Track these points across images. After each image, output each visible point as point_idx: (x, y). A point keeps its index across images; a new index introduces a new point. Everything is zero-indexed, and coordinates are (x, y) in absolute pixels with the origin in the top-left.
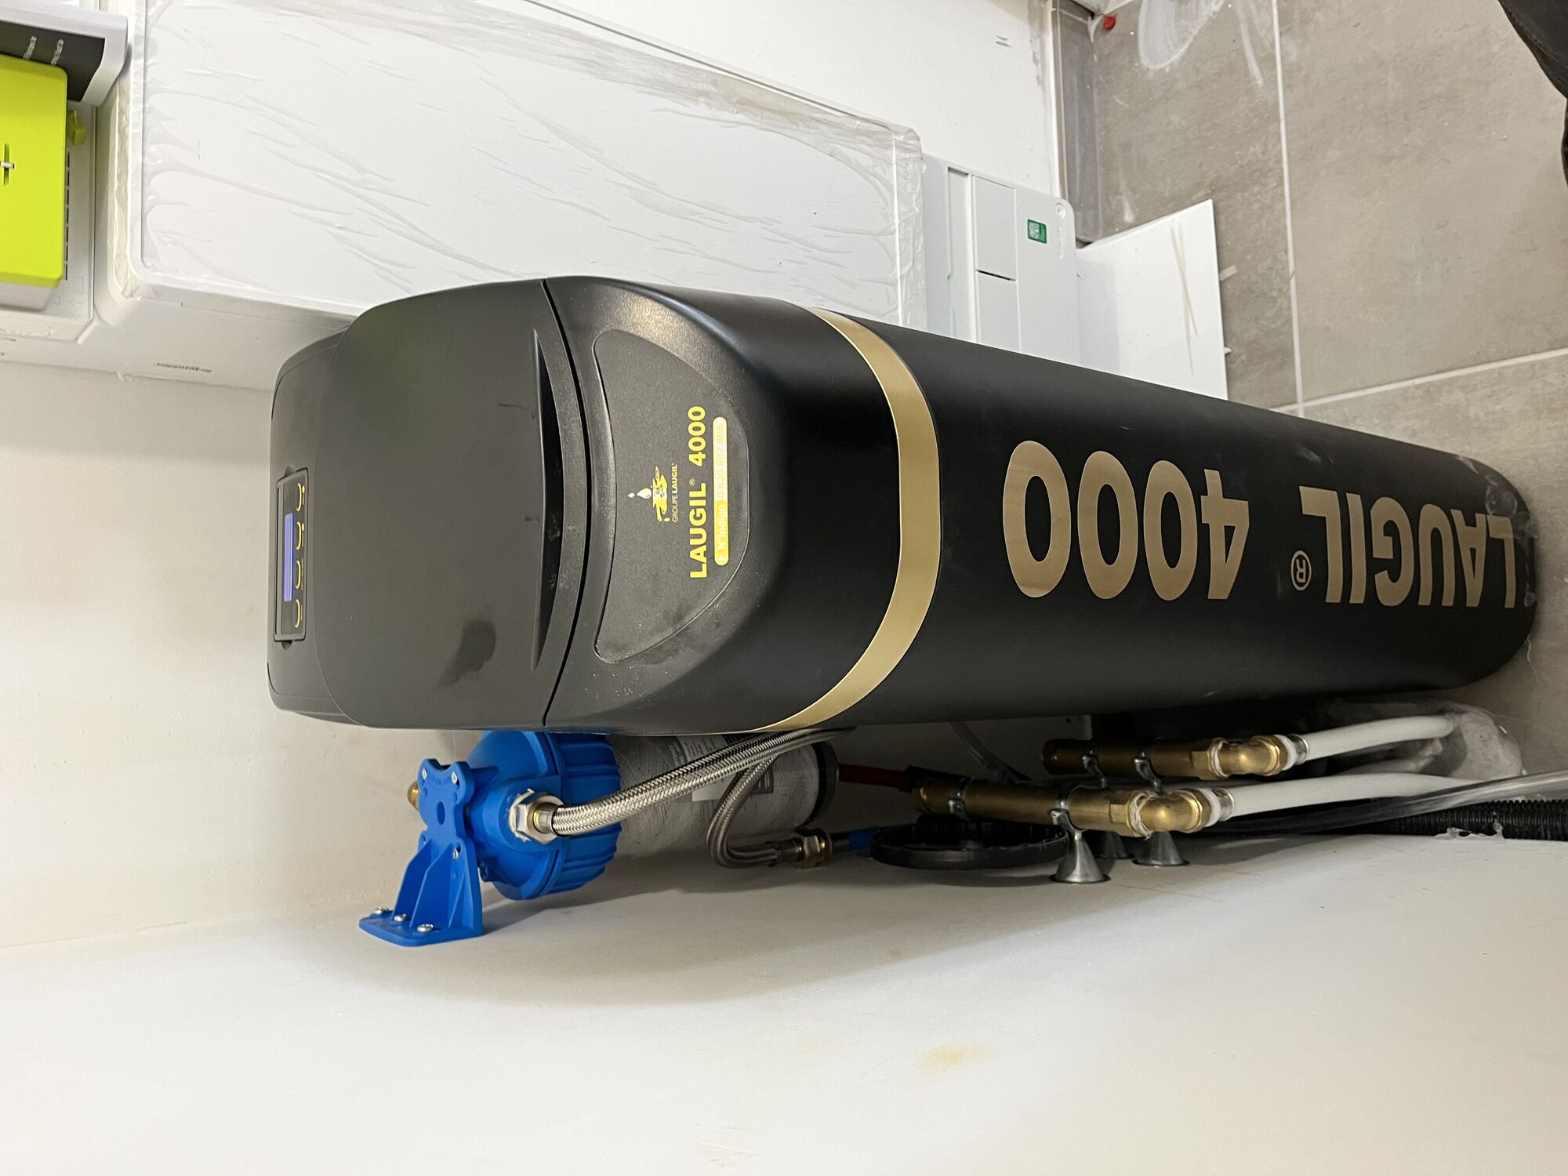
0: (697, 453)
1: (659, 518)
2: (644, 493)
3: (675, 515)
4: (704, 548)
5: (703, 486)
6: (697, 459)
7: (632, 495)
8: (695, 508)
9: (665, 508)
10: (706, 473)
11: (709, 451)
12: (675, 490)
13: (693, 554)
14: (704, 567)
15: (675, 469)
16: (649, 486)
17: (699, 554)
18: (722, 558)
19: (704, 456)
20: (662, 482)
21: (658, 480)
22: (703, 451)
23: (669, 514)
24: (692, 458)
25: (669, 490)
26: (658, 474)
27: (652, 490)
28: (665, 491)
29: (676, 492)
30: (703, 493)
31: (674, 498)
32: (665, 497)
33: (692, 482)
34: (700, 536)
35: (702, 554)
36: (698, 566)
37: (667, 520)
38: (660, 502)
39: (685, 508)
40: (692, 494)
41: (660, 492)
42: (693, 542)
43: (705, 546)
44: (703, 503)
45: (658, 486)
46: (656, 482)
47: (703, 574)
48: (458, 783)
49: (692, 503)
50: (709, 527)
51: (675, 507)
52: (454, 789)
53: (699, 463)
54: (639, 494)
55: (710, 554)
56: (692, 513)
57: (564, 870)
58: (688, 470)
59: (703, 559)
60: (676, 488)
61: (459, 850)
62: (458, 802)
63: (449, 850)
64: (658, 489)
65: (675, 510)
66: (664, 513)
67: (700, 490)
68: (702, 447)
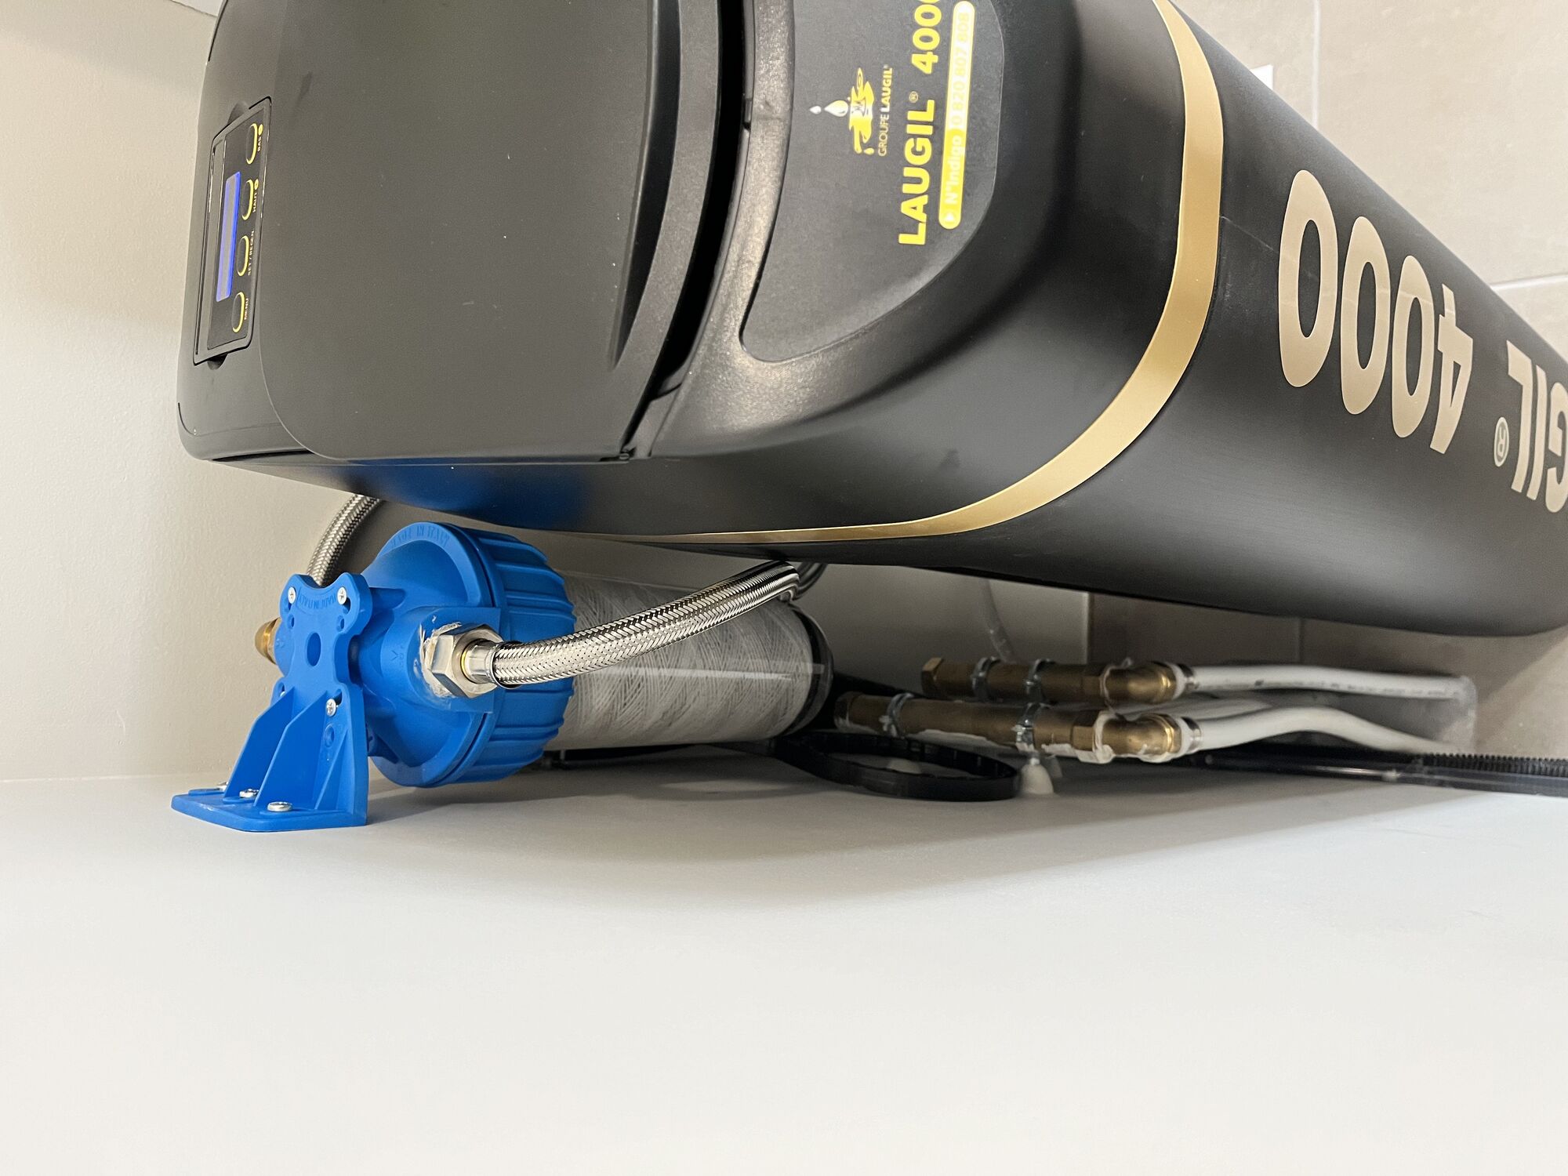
0: (923, 52)
1: (858, 148)
2: (837, 108)
3: (882, 144)
4: (925, 200)
5: (931, 104)
6: (924, 63)
7: (816, 110)
8: (915, 136)
9: (867, 134)
10: (935, 87)
11: (943, 51)
12: (885, 106)
13: (906, 208)
14: (922, 228)
15: (888, 74)
16: (844, 96)
17: (915, 208)
18: (950, 216)
19: (935, 59)
20: (864, 93)
21: (860, 89)
22: (935, 52)
23: (873, 143)
24: (916, 60)
25: (878, 105)
26: (860, 80)
27: (849, 103)
28: (870, 107)
29: (887, 110)
30: (929, 115)
31: (884, 118)
32: (870, 117)
33: (913, 97)
34: (918, 181)
35: (920, 209)
36: (911, 226)
37: (870, 151)
38: (861, 123)
39: (898, 137)
40: (912, 115)
41: (863, 109)
42: (907, 188)
43: (926, 197)
44: (929, 130)
45: (859, 99)
46: (857, 91)
47: (919, 239)
48: (348, 603)
49: (911, 129)
50: (935, 167)
51: (883, 133)
52: (341, 611)
53: (928, 70)
54: (829, 109)
55: (932, 209)
56: (910, 144)
57: (492, 739)
58: (908, 78)
59: (922, 217)
60: (888, 104)
61: (338, 701)
62: (344, 631)
63: (324, 699)
64: (859, 103)
65: (883, 138)
66: (865, 141)
67: (925, 110)
68: (935, 43)
